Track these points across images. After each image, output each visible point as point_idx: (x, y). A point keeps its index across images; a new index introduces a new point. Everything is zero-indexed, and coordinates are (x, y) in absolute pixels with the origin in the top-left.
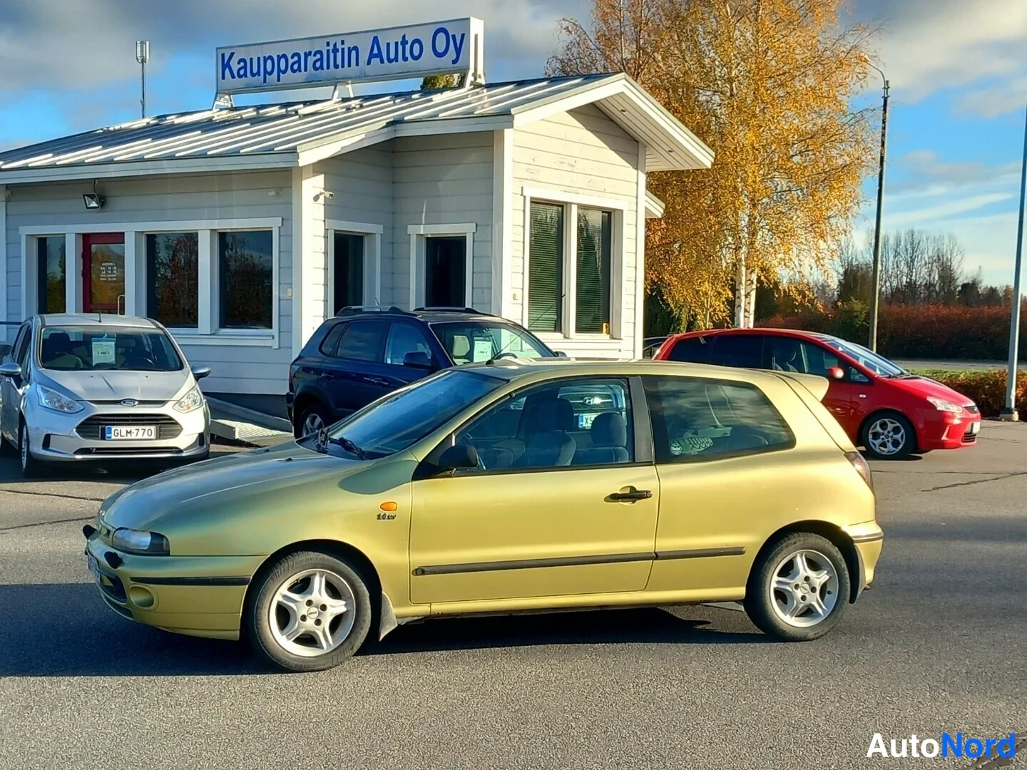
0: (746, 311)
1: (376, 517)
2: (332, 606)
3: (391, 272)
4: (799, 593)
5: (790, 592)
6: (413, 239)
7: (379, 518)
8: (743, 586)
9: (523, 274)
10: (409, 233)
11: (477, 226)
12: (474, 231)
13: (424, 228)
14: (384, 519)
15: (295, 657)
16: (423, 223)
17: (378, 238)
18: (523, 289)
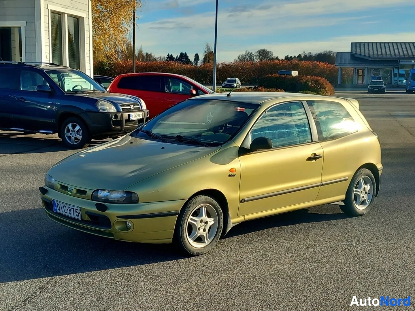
1: (228, 176)
2: (210, 222)
4: (362, 195)
5: (359, 195)
7: (229, 177)
8: (344, 194)
9: (49, 46)
11: (26, 22)
12: (25, 25)
14: (231, 176)
15: (196, 248)
18: (49, 53)
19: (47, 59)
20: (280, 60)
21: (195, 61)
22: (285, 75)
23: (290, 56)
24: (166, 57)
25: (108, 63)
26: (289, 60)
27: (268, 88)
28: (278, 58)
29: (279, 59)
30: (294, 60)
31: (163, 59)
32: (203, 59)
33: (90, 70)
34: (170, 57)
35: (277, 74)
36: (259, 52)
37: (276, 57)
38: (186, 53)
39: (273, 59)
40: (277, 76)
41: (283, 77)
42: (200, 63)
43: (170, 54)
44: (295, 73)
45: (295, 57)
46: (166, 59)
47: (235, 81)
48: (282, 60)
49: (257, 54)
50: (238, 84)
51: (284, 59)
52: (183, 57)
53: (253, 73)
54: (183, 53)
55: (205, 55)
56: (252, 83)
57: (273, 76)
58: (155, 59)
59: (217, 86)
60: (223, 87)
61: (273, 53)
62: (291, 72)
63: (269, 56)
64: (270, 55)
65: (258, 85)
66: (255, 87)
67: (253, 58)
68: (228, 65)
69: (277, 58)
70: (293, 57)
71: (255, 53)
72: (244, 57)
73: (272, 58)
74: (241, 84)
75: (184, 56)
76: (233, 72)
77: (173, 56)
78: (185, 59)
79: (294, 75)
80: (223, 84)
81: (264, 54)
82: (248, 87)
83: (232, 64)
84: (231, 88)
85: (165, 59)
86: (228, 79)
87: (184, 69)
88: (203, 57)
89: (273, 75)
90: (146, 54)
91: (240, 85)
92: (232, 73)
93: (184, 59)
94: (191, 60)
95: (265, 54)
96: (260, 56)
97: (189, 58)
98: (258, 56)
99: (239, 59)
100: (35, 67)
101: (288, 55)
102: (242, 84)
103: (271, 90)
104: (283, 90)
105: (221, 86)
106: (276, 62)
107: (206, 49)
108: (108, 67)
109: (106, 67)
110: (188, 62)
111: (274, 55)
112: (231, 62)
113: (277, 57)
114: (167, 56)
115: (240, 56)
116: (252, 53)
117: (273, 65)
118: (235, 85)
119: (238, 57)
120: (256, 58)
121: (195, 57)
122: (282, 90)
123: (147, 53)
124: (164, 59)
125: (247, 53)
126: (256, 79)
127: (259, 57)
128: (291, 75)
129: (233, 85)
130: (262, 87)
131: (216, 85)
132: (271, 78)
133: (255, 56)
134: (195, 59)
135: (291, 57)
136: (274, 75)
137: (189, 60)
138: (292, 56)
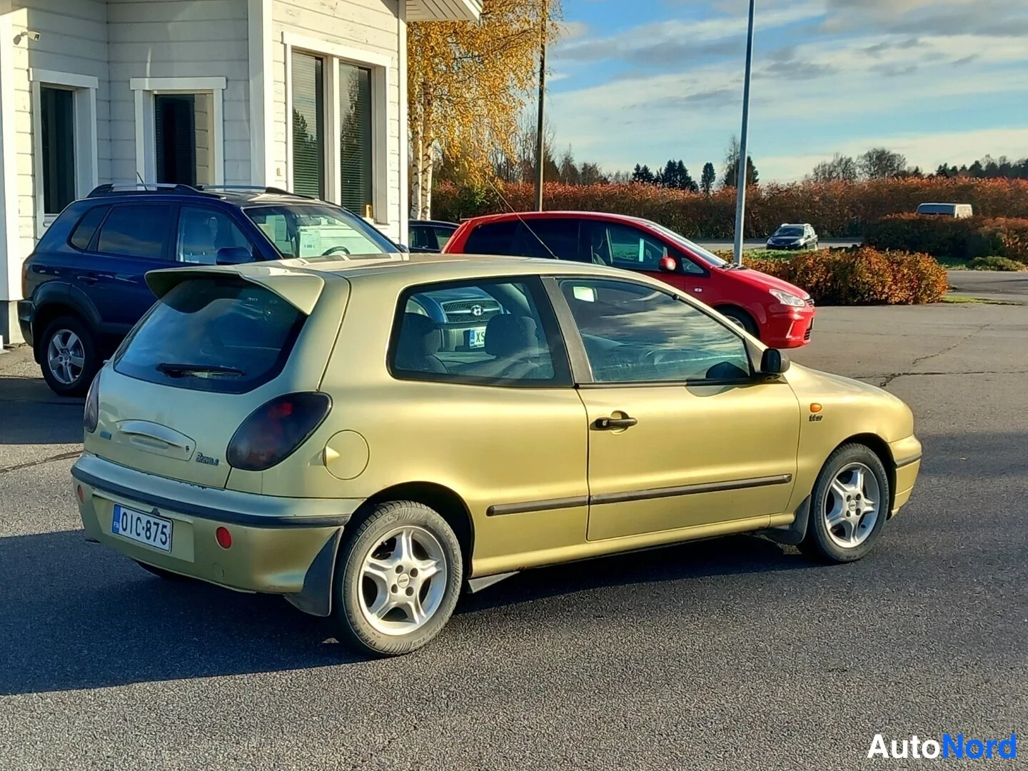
0: (423, 188)
3: (108, 138)
6: (139, 97)
9: (286, 143)
10: (132, 89)
11: (227, 80)
12: (225, 88)
13: (149, 82)
16: (148, 75)
17: (93, 93)
18: (286, 163)
19: (279, 178)
20: (925, 177)
21: (703, 181)
22: (935, 214)
23: (950, 167)
24: (631, 173)
25: (485, 189)
26: (948, 177)
27: (887, 250)
28: (920, 171)
29: (923, 173)
30: (960, 176)
31: (624, 179)
32: (724, 176)
33: (399, 205)
34: (642, 174)
35: (913, 213)
36: (870, 157)
37: (914, 169)
38: (681, 163)
39: (905, 174)
40: (914, 217)
41: (929, 222)
42: (715, 187)
43: (642, 166)
44: (963, 211)
45: (964, 168)
46: (631, 177)
47: (801, 232)
48: (931, 176)
49: (863, 162)
50: (809, 240)
51: (935, 173)
52: (675, 173)
53: (852, 211)
54: (675, 163)
55: (729, 167)
56: (847, 236)
57: (903, 217)
58: (605, 179)
59: (745, 245)
60: (769, 247)
61: (906, 160)
62: (953, 208)
63: (896, 165)
64: (899, 165)
65: (861, 241)
66: (854, 246)
67: (854, 171)
68: (786, 191)
69: (917, 173)
70: (959, 169)
71: (858, 158)
72: (829, 169)
73: (905, 172)
74: (819, 240)
75: (676, 170)
76: (797, 207)
77: (650, 171)
78: (679, 177)
79: (960, 216)
80: (769, 240)
81: (882, 161)
82: (835, 246)
83: (796, 187)
84: (789, 249)
85: (629, 177)
86: (783, 225)
87: (672, 201)
88: (723, 171)
89: (903, 214)
90: (583, 166)
91: (813, 240)
92: (794, 210)
93: (676, 176)
94: (693, 180)
95: (884, 162)
96: (872, 167)
97: (689, 174)
98: (867, 166)
99: (817, 174)
100: (219, 197)
101: (946, 165)
102: (821, 238)
103: (895, 254)
104: (929, 255)
105: (765, 245)
106: (913, 180)
107: (731, 151)
108: (484, 198)
109: (478, 199)
110: (687, 183)
111: (909, 165)
112: (793, 182)
113: (917, 169)
114: (636, 169)
115: (821, 169)
116: (850, 160)
117: (905, 189)
118: (802, 242)
119: (815, 171)
120: (861, 172)
121: (704, 172)
122: (927, 254)
123: (585, 165)
124: (626, 179)
125: (839, 159)
126: (859, 226)
127: (870, 169)
128: (953, 215)
129: (797, 242)
130: (870, 247)
131: (744, 243)
132: (898, 222)
133: (858, 167)
134: (704, 177)
135: (955, 168)
136: (906, 216)
137: (690, 178)
138: (955, 165)
